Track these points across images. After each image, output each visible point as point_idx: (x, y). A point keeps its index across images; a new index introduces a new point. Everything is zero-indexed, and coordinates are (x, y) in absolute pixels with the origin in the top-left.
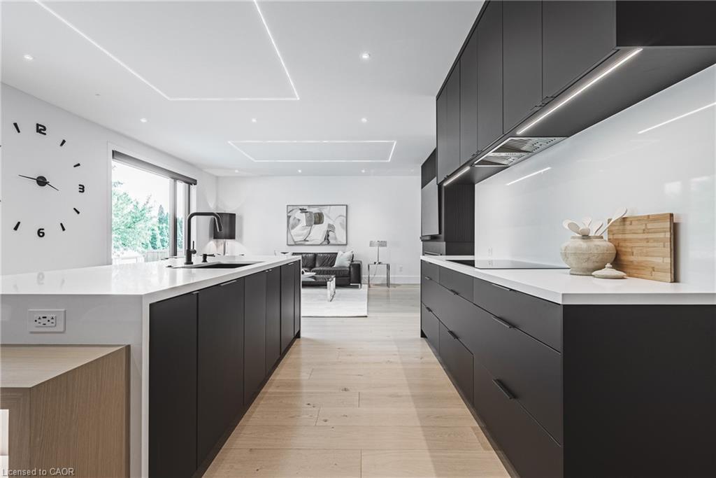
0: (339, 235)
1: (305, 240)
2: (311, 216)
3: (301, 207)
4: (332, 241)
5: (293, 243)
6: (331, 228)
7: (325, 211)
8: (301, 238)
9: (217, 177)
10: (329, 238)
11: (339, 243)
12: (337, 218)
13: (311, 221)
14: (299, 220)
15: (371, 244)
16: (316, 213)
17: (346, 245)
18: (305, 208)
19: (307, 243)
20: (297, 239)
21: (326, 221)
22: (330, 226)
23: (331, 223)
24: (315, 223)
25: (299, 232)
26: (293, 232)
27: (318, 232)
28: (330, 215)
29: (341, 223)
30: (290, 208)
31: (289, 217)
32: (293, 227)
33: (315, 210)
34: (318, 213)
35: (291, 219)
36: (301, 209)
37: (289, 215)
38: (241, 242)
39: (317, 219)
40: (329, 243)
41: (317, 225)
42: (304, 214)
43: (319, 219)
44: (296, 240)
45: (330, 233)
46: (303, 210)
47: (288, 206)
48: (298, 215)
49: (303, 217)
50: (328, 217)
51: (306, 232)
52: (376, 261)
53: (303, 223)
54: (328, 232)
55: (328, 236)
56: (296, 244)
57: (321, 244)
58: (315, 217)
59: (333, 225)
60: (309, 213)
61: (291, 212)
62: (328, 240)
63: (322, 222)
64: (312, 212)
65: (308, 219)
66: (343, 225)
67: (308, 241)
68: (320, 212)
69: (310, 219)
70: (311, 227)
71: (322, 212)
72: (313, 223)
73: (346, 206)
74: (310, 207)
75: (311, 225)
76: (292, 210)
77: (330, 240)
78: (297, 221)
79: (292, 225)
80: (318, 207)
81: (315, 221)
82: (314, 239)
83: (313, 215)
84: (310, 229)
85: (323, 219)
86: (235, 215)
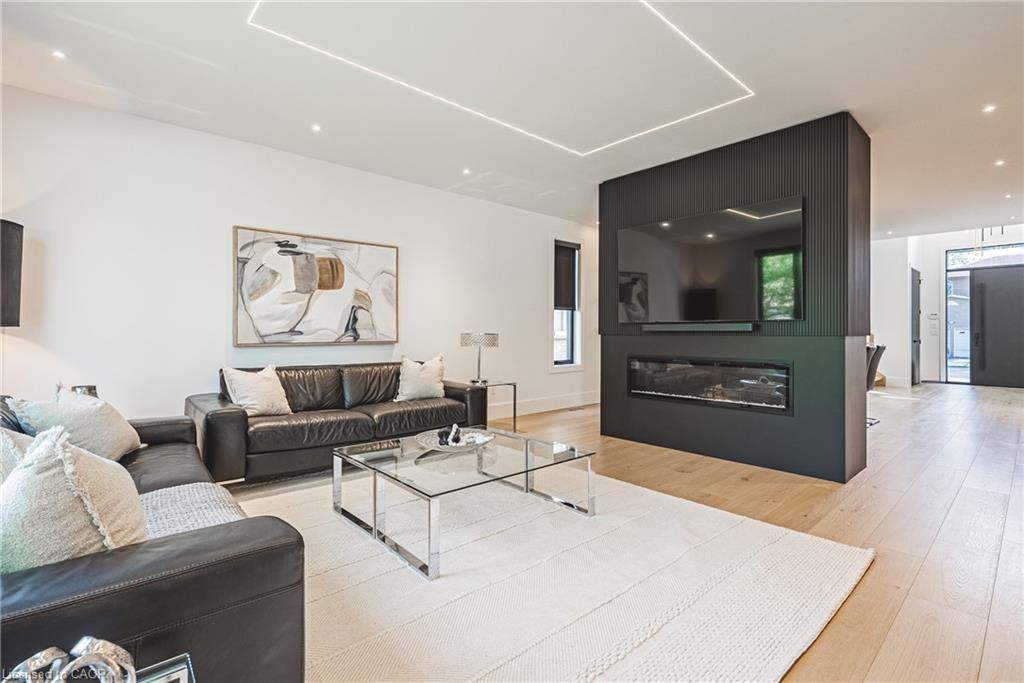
0: (379, 320)
1: (292, 331)
2: (309, 266)
3: (282, 238)
4: (364, 335)
5: (256, 340)
6: (361, 301)
7: (347, 256)
8: (283, 325)
10: (357, 326)
11: (380, 338)
12: (375, 276)
13: (311, 278)
14: (275, 274)
15: (466, 339)
16: (324, 260)
17: (396, 342)
18: (292, 240)
19: (298, 339)
20: (267, 327)
21: (350, 282)
22: (359, 295)
23: (363, 288)
24: (320, 287)
25: (275, 307)
26: (257, 307)
27: (328, 311)
28: (359, 268)
29: (384, 291)
30: (245, 237)
31: (242, 263)
32: (256, 293)
33: (320, 251)
34: (330, 261)
35: (250, 268)
36: (279, 244)
37: (242, 255)
39: (326, 276)
40: (356, 337)
41: (325, 291)
42: (289, 258)
43: (330, 275)
44: (263, 333)
45: (360, 314)
46: (285, 247)
47: (236, 228)
48: (272, 257)
49: (286, 265)
50: (354, 271)
51: (295, 307)
53: (288, 281)
54: (354, 309)
55: (355, 320)
56: (265, 342)
57: (337, 343)
58: (320, 270)
59: (366, 294)
60: (304, 256)
61: (249, 248)
62: (355, 330)
63: (338, 283)
64: (312, 255)
65: (300, 273)
66: (390, 294)
67: (301, 333)
68: (334, 257)
69: (309, 273)
70: (309, 295)
71: (342, 258)
72: (315, 284)
73: (395, 250)
74: (307, 239)
75: (311, 291)
76: (253, 243)
77: (359, 331)
78: (270, 276)
79: (253, 285)
80: (329, 244)
81: (320, 279)
82: (317, 327)
83: (315, 262)
84: (306, 301)
85: (341, 275)
86: (22, 227)
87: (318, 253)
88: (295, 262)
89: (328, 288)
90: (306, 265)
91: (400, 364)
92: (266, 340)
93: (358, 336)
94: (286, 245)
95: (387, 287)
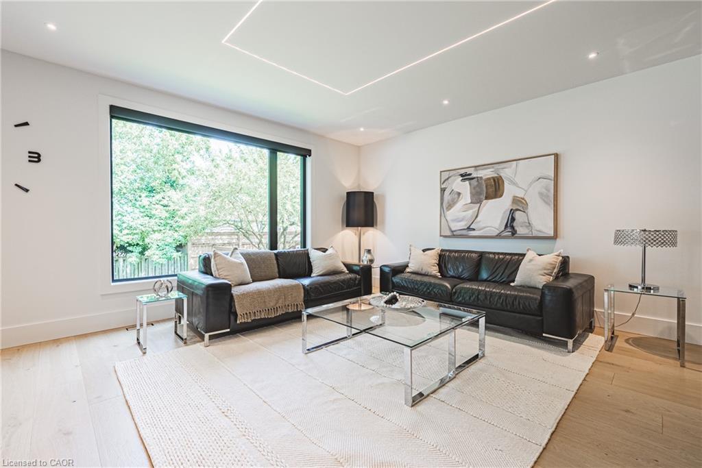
0: (539, 218)
1: (469, 229)
2: (479, 185)
3: (462, 172)
4: (521, 230)
5: (449, 233)
6: (519, 204)
7: (506, 173)
8: (463, 225)
9: (358, 148)
10: (515, 224)
11: (535, 234)
12: (530, 185)
13: (480, 194)
14: (459, 194)
16: (489, 179)
17: (555, 237)
18: (469, 171)
19: (472, 233)
20: (456, 226)
21: (509, 191)
22: (516, 200)
23: (520, 194)
24: (487, 198)
25: (460, 214)
26: (451, 214)
27: (493, 214)
28: (517, 180)
29: (541, 194)
30: (445, 175)
31: (443, 190)
32: (450, 206)
33: (487, 174)
34: (494, 178)
35: (447, 193)
36: (462, 175)
37: (442, 187)
39: (491, 190)
40: (514, 232)
41: (490, 201)
42: (467, 182)
43: (494, 188)
44: (453, 229)
45: (518, 215)
46: (466, 177)
47: (441, 172)
48: (457, 185)
49: (465, 188)
50: (512, 183)
51: (470, 213)
53: (466, 198)
54: (512, 212)
55: (513, 219)
56: (454, 235)
57: (499, 236)
58: (486, 187)
59: (523, 199)
60: (476, 179)
61: (446, 182)
62: (513, 227)
63: (499, 193)
64: (481, 178)
65: (473, 191)
66: (548, 196)
67: (474, 230)
68: (496, 175)
69: (479, 190)
70: (479, 205)
71: (502, 175)
72: (483, 197)
73: (554, 156)
74: (478, 168)
75: (480, 202)
76: (448, 179)
77: (516, 228)
78: (456, 196)
79: (448, 203)
80: (493, 167)
81: (486, 193)
82: (484, 225)
83: (483, 182)
84: (477, 209)
85: (501, 187)
86: (373, 193)
87: (486, 175)
88: (470, 184)
89: (492, 198)
90: (477, 185)
91: (524, 255)
92: (455, 233)
93: (516, 231)
94: (466, 175)
95: (544, 190)
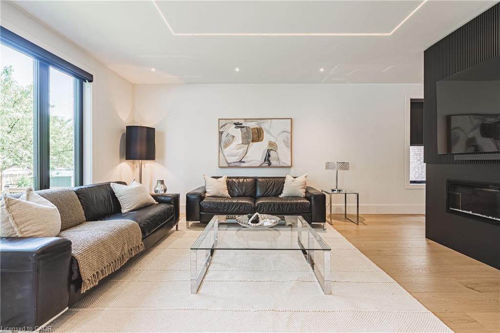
0: (282, 155)
1: (241, 161)
2: (248, 132)
3: (236, 121)
4: (273, 163)
5: (226, 165)
6: (272, 146)
7: (265, 126)
8: (236, 159)
9: (133, 86)
10: (270, 159)
11: (282, 165)
12: (279, 134)
13: (248, 138)
14: (233, 137)
15: (328, 166)
16: (254, 129)
17: (290, 167)
18: (240, 122)
19: (243, 165)
20: (231, 160)
21: (266, 136)
22: (271, 144)
23: (273, 140)
24: (253, 141)
25: (234, 151)
26: (227, 151)
27: (257, 152)
28: (271, 131)
29: (284, 141)
30: (222, 123)
31: (221, 133)
32: (226, 145)
33: (253, 125)
34: (257, 129)
35: (224, 135)
36: (235, 124)
37: (220, 130)
38: (162, 163)
39: (255, 136)
40: (270, 164)
41: (255, 143)
42: (239, 129)
43: (257, 135)
44: (229, 162)
45: (272, 153)
46: (238, 125)
47: (219, 119)
48: (232, 130)
49: (238, 133)
50: (268, 132)
51: (241, 151)
52: (334, 188)
53: (239, 140)
54: (269, 151)
55: (269, 156)
56: (230, 166)
57: (260, 167)
58: (252, 134)
59: (275, 143)
60: (246, 128)
61: (223, 127)
62: (269, 161)
63: (261, 139)
64: (249, 127)
65: (244, 136)
66: (288, 143)
67: (244, 162)
68: (259, 127)
69: (247, 135)
70: (247, 145)
71: (262, 127)
72: (250, 140)
73: (290, 120)
74: (247, 120)
75: (248, 143)
76: (225, 125)
77: (271, 161)
78: (231, 138)
79: (225, 142)
80: (257, 121)
81: (253, 138)
82: (251, 160)
83: (250, 130)
84: (246, 148)
85: (262, 135)
87: (252, 126)
88: (241, 131)
89: (256, 141)
90: (246, 132)
91: (285, 178)
92: (230, 165)
93: (271, 163)
94: (238, 124)
95: (286, 139)
